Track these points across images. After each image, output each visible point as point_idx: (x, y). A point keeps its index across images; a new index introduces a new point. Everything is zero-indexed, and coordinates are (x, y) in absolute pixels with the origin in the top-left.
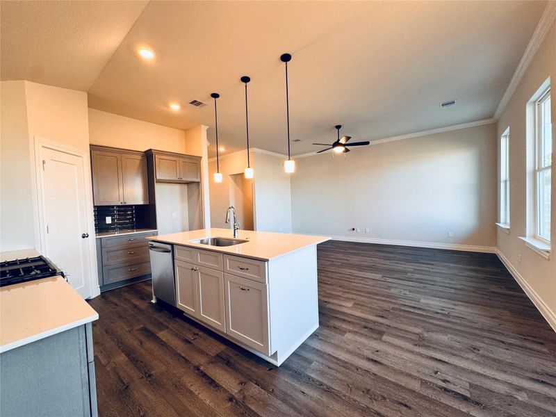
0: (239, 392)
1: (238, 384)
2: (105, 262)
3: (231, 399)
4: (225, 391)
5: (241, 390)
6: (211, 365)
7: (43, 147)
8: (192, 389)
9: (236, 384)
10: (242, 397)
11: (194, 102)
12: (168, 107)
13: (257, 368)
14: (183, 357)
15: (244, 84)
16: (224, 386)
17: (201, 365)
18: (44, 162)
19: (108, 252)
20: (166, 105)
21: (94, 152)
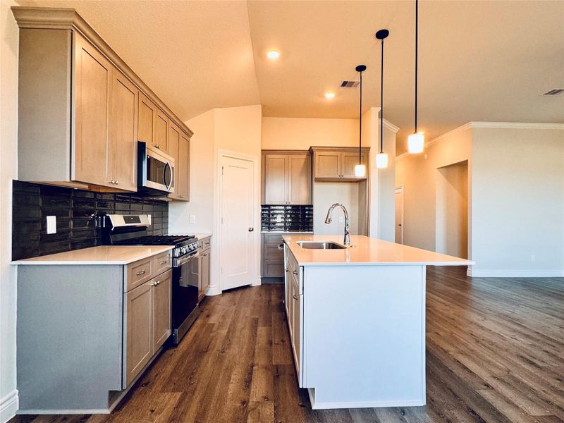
0: (256, 402)
1: (263, 397)
2: (266, 256)
3: (244, 403)
4: (249, 394)
5: (259, 402)
6: (264, 370)
7: (224, 156)
8: (233, 377)
9: (261, 395)
10: (253, 407)
11: (345, 84)
12: (324, 97)
13: (293, 396)
14: (254, 352)
15: (380, 40)
16: (252, 390)
17: (258, 365)
18: (223, 168)
19: (268, 247)
20: (321, 95)
21: (269, 156)
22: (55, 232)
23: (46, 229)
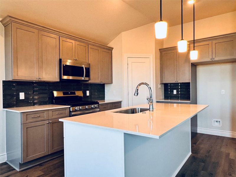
7: (128, 57)
18: (128, 64)
21: (163, 53)
22: (24, 98)
23: (19, 97)
